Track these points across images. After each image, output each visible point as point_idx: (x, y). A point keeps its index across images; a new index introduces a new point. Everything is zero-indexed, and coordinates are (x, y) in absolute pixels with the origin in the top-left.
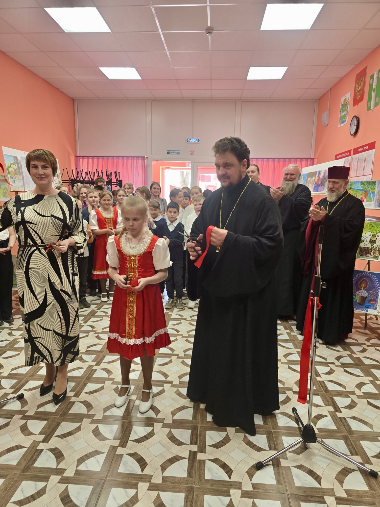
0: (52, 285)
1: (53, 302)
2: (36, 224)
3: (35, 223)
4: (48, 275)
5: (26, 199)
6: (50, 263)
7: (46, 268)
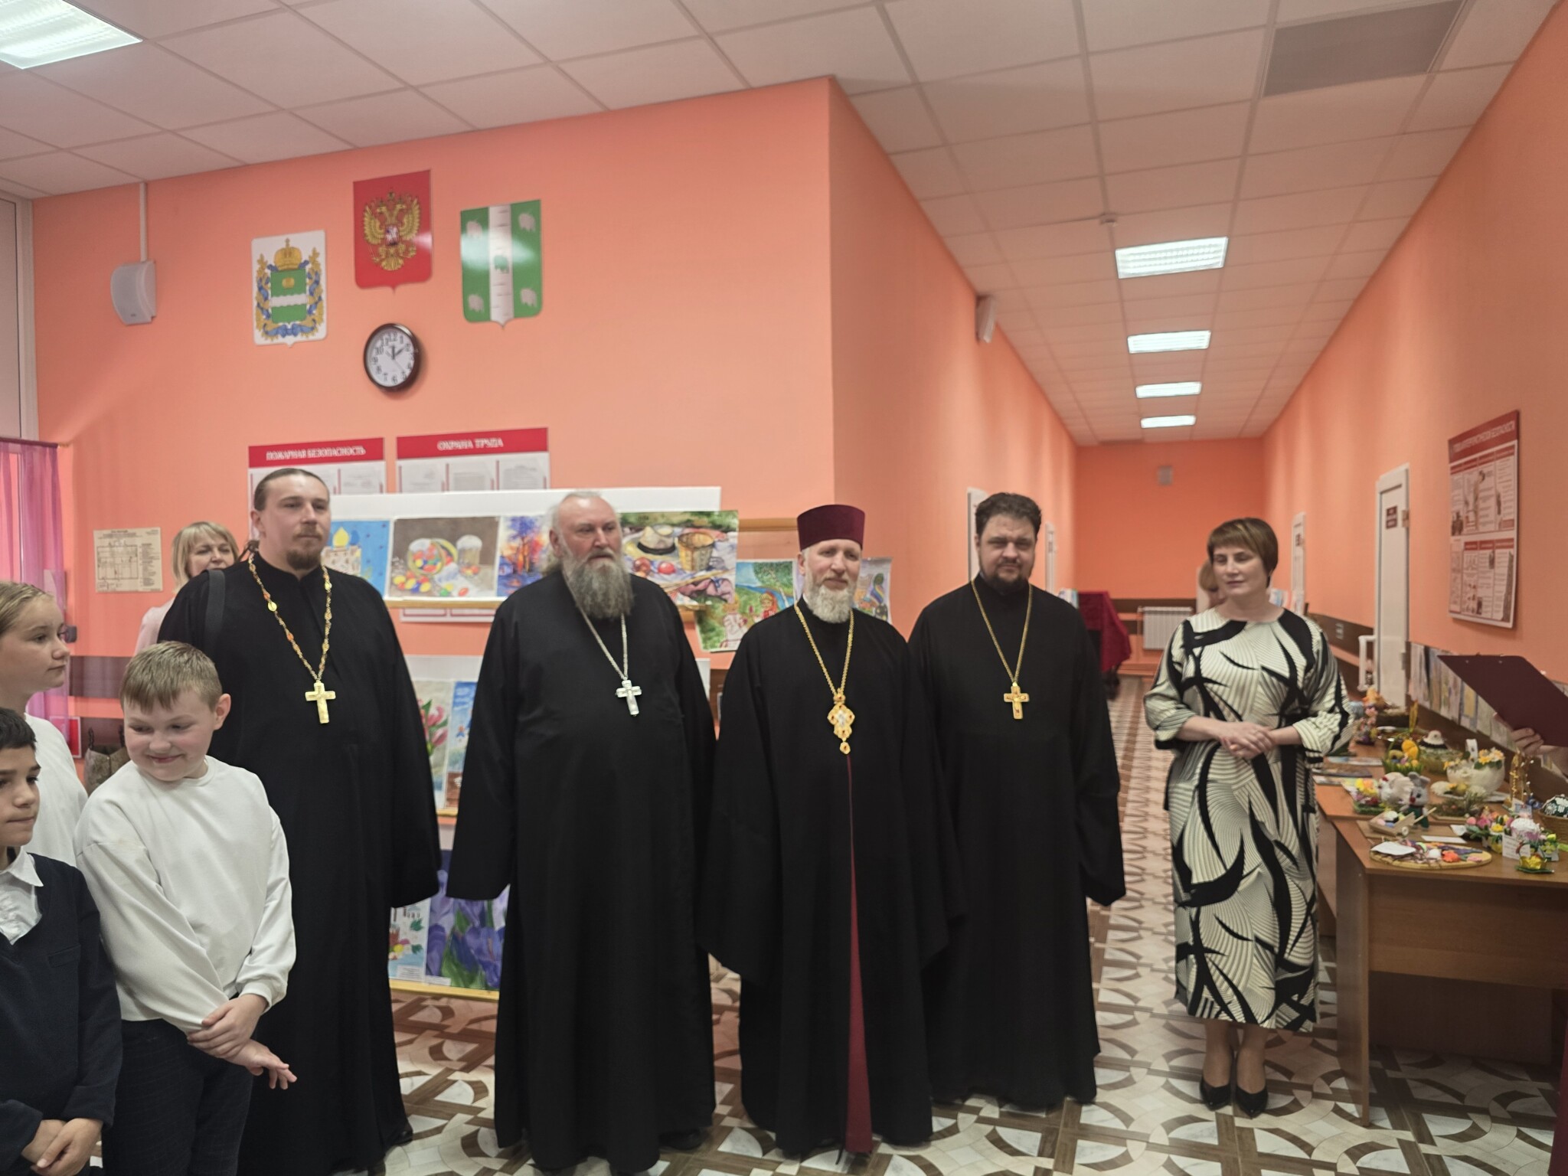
0: (1257, 828)
1: (1258, 869)
2: (1225, 686)
3: (1224, 682)
4: (1250, 803)
5: (1205, 630)
6: (1254, 776)
7: (1244, 786)
